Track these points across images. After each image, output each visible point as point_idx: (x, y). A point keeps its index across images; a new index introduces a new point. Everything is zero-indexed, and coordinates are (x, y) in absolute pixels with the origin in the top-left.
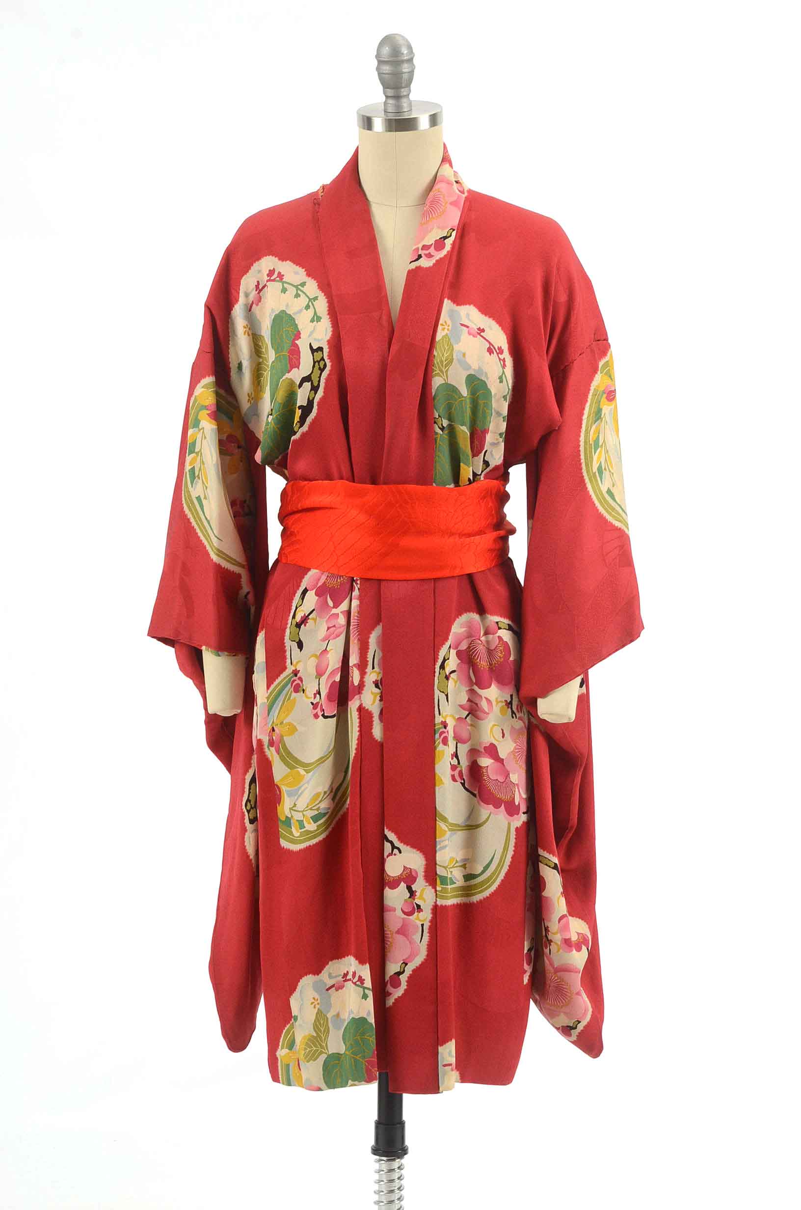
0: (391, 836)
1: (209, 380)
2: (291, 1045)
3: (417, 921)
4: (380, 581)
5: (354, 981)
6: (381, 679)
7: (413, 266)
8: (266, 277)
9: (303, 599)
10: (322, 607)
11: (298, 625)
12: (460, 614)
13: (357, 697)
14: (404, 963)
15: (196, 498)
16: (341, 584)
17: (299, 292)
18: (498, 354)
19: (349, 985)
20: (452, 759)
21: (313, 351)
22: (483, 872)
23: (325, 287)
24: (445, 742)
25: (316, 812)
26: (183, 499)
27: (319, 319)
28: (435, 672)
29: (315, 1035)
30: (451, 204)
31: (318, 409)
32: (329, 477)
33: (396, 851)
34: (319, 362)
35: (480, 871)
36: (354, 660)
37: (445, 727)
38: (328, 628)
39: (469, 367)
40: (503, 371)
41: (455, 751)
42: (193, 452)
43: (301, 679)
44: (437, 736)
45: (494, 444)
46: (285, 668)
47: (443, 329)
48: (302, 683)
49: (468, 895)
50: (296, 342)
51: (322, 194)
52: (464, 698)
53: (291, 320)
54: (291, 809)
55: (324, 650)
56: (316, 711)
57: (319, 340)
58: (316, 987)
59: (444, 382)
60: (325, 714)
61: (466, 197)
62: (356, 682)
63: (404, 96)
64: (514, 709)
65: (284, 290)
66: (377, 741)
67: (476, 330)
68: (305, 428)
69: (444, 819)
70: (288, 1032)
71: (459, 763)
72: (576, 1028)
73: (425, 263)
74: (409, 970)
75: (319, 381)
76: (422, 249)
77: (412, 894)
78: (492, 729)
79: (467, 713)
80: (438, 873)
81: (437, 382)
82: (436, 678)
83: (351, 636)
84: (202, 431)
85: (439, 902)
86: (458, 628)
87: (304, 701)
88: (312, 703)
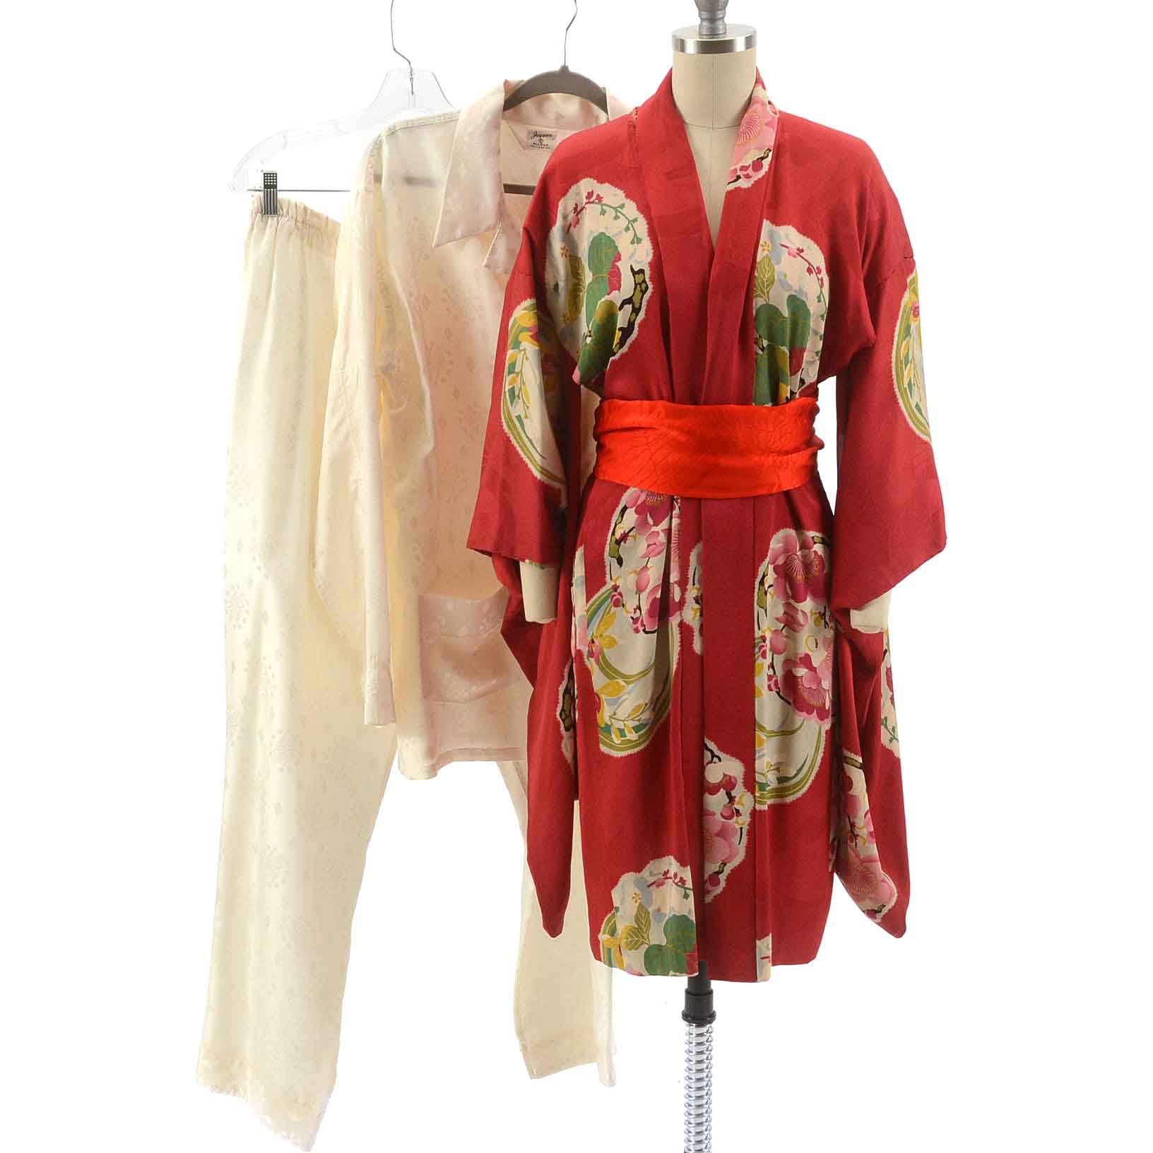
0: (711, 745)
1: (528, 303)
2: (613, 933)
3: (736, 825)
4: (700, 500)
5: (676, 881)
6: (701, 596)
7: (732, 187)
8: (585, 199)
9: (622, 516)
10: (642, 525)
11: (618, 542)
12: (777, 530)
13: (678, 613)
14: (722, 863)
15: (516, 417)
16: (662, 503)
17: (619, 214)
18: (816, 273)
19: (670, 884)
20: (769, 669)
21: (634, 273)
22: (796, 775)
23: (644, 209)
24: (764, 655)
25: (638, 723)
26: (503, 417)
27: (639, 241)
28: (754, 588)
29: (636, 926)
30: (767, 124)
31: (639, 331)
32: (648, 397)
33: (715, 759)
34: (640, 284)
35: (793, 775)
36: (674, 577)
37: (764, 641)
38: (649, 546)
39: (790, 288)
40: (821, 291)
41: (771, 661)
42: (513, 372)
43: (620, 594)
44: (757, 650)
45: (811, 363)
46: (604, 583)
47: (763, 250)
48: (622, 597)
49: (782, 797)
50: (617, 264)
51: (636, 116)
52: (780, 611)
53: (611, 243)
54: (610, 717)
55: (644, 567)
56: (636, 626)
57: (639, 262)
58: (638, 884)
59: (765, 303)
60: (647, 630)
61: (779, 119)
62: (677, 598)
63: (720, 19)
64: (827, 620)
65: (603, 213)
66: (697, 654)
67: (796, 251)
68: (625, 349)
69: (762, 729)
70: (609, 920)
71: (775, 673)
72: (881, 911)
73: (744, 184)
74: (727, 870)
75: (641, 304)
76: (741, 170)
77: (731, 799)
78: (806, 640)
79: (783, 625)
80: (757, 779)
81: (758, 302)
82: (756, 594)
83: (672, 553)
84: (523, 353)
85: (758, 807)
86: (775, 544)
87: (624, 616)
88: (632, 618)
